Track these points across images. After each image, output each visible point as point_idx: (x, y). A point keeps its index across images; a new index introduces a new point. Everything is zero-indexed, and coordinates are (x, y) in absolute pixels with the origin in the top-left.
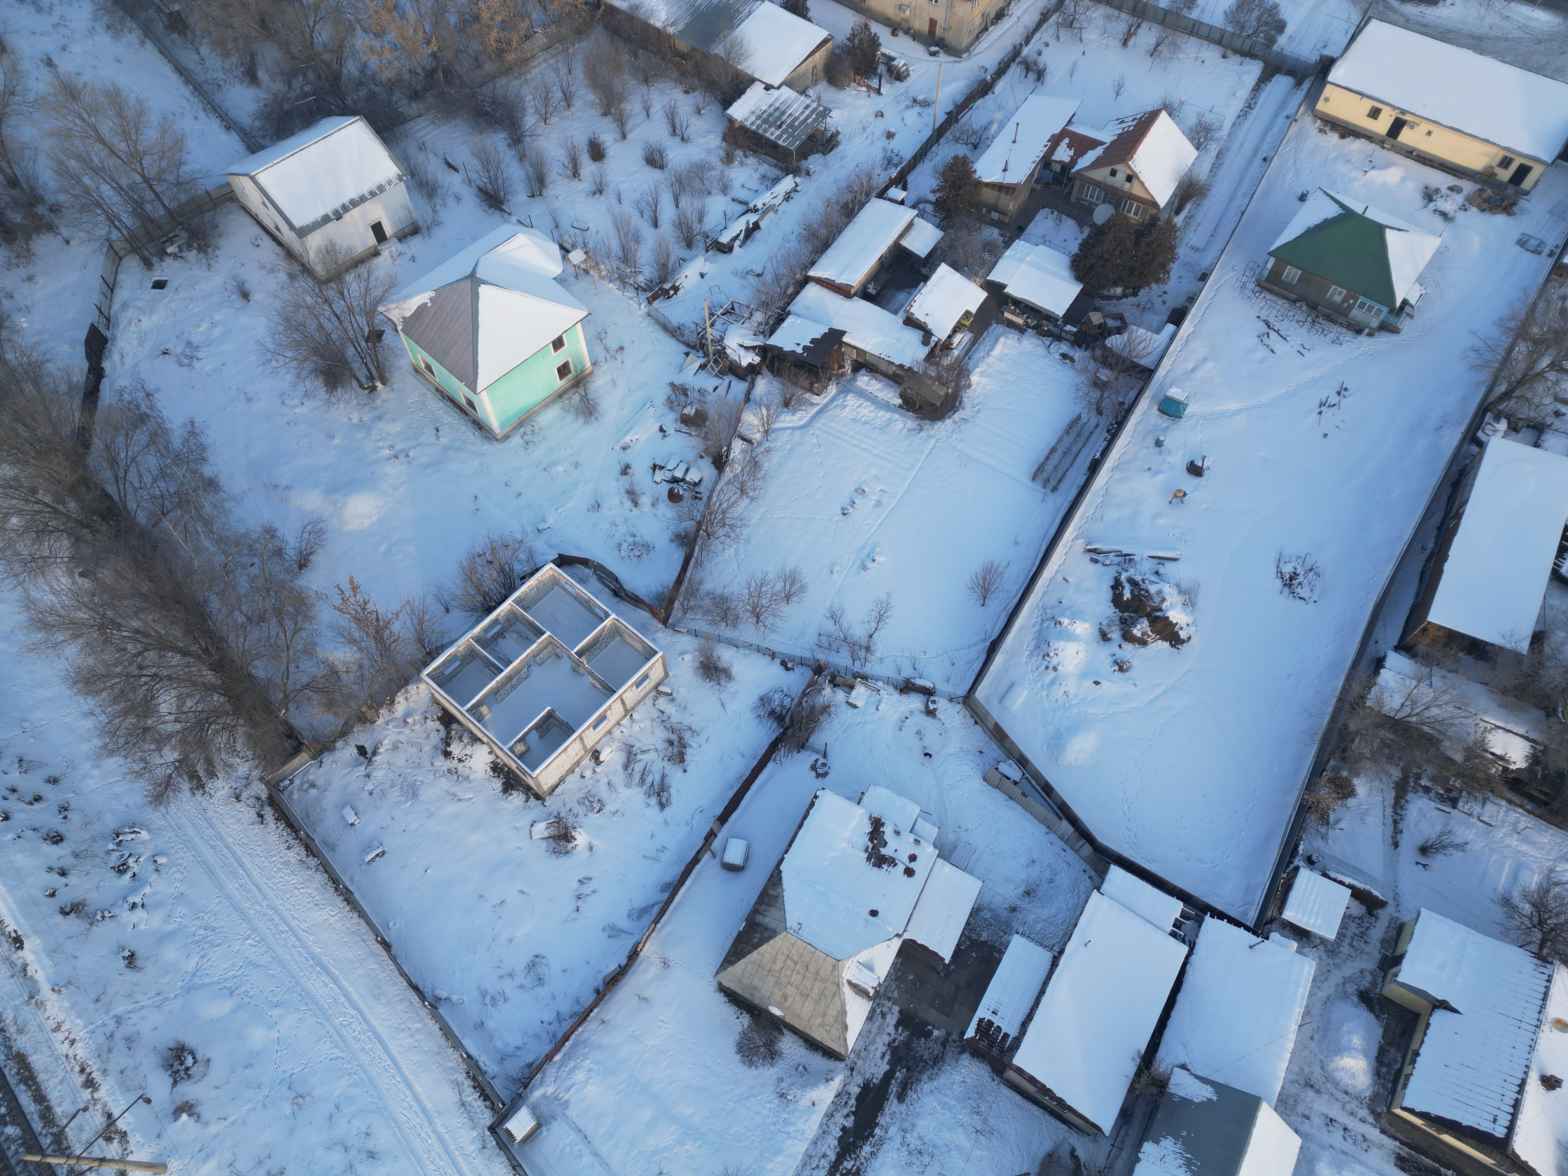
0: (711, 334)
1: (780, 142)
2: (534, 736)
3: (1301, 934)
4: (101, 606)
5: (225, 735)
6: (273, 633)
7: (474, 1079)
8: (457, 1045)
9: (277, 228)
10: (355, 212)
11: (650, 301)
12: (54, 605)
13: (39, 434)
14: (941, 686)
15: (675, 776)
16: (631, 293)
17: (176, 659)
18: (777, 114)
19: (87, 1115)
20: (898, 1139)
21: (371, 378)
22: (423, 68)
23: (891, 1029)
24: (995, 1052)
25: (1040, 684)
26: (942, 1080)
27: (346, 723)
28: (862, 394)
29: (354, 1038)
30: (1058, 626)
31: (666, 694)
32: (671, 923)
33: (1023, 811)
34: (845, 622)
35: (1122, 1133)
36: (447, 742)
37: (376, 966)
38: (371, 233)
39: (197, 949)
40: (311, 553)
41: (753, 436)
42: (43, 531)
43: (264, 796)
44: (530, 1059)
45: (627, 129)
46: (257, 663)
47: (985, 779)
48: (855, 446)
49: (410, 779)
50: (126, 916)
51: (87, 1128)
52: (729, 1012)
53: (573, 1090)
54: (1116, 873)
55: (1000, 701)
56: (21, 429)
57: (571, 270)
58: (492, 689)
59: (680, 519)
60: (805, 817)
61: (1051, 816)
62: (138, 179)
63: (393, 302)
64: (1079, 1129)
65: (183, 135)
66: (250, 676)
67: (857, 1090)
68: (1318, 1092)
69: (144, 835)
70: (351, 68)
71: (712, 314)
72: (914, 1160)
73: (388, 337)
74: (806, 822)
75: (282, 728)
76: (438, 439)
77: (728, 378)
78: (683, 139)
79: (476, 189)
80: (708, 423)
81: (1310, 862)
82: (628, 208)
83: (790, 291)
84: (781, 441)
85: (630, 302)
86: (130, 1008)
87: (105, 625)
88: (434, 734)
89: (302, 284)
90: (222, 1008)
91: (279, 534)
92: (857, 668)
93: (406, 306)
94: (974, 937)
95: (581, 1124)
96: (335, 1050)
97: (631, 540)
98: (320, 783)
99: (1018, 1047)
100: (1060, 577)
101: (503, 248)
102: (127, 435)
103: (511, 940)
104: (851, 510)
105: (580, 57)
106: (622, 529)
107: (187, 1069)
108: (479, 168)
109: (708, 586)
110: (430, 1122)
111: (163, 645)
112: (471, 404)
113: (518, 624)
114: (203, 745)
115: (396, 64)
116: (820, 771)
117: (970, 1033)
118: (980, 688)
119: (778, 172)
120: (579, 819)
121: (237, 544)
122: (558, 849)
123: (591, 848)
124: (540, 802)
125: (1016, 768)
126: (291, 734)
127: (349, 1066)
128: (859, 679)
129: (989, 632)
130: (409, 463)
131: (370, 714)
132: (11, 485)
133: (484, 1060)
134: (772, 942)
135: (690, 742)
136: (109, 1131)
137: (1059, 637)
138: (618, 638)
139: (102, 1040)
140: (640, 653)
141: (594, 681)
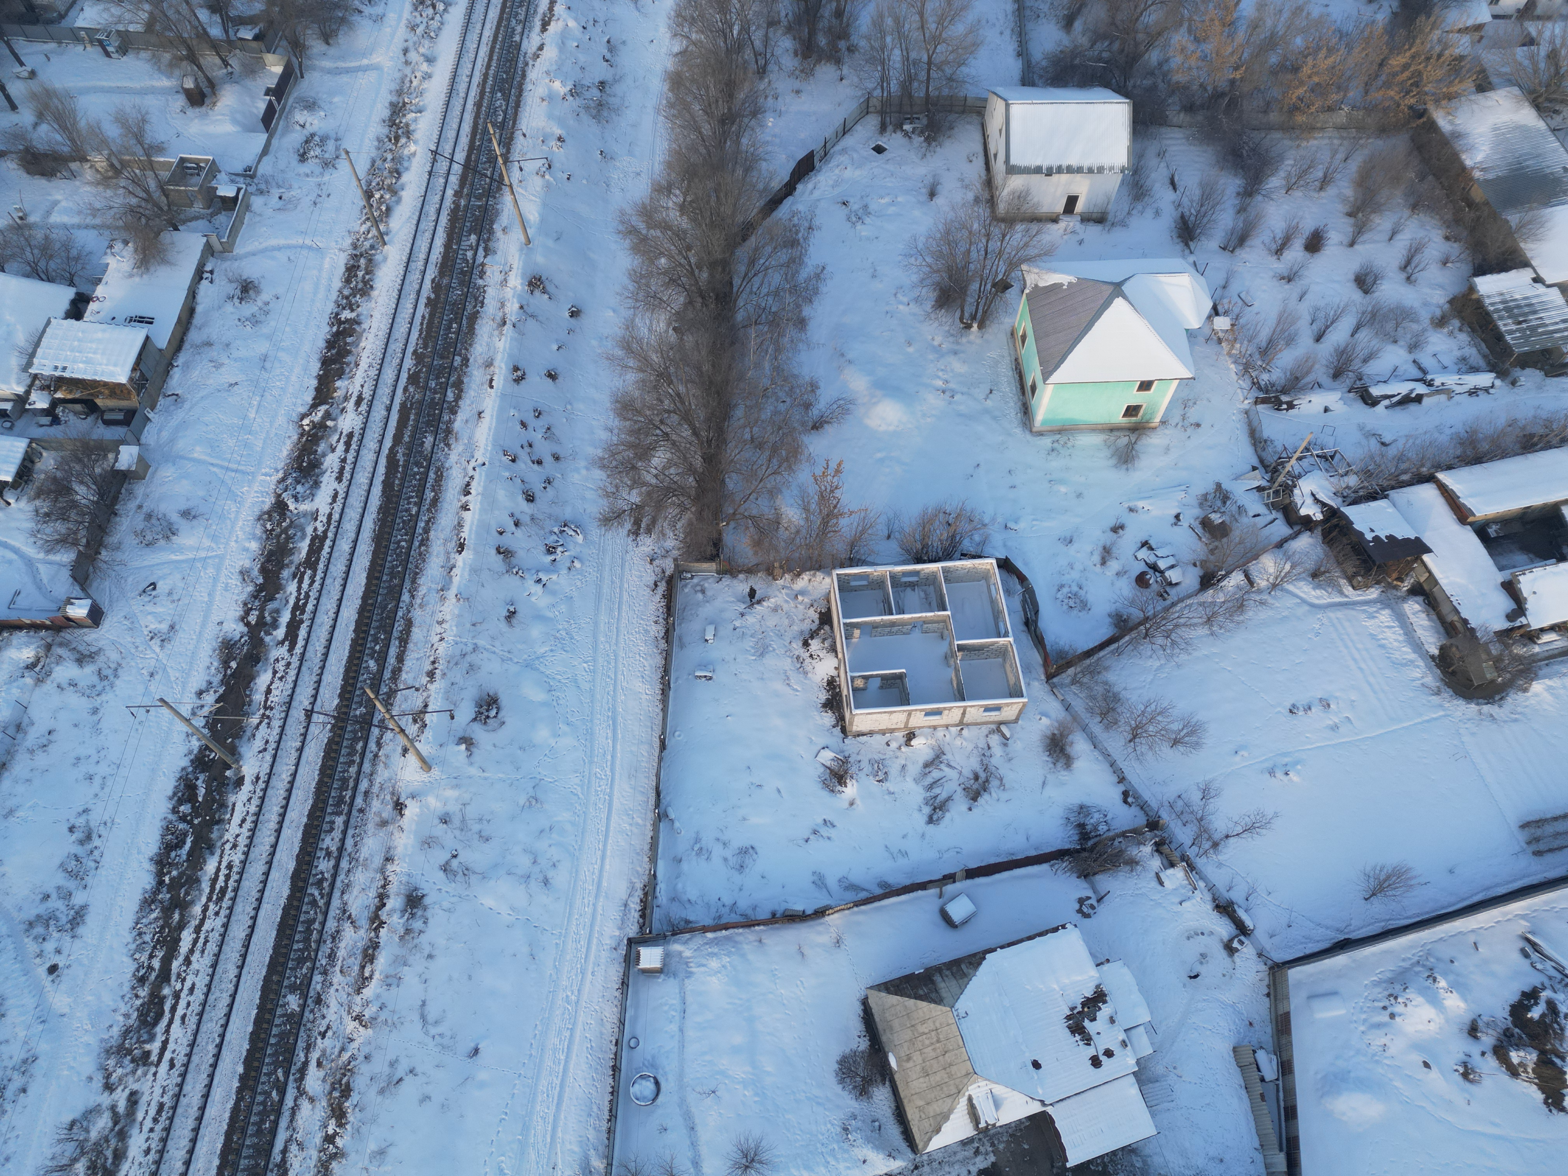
0: (1292, 465)
1: (1508, 338)
2: (877, 682)
4: (671, 360)
5: (677, 511)
6: (760, 462)
7: (646, 894)
8: (653, 859)
9: (995, 155)
10: (1064, 177)
11: (1257, 401)
12: (643, 338)
13: (722, 209)
14: (1260, 934)
15: (960, 805)
16: (1246, 384)
17: (687, 433)
18: (1526, 310)
19: (416, 694)
21: (973, 318)
22: (1215, 88)
23: (974, 1170)
25: (1364, 1016)
27: (757, 565)
28: (1402, 619)
29: (596, 791)
30: (1430, 980)
31: (1004, 736)
32: (865, 916)
33: (1249, 1110)
34: (1215, 804)
36: (813, 634)
37: (645, 754)
38: (1064, 201)
39: (553, 643)
40: (828, 422)
41: (1257, 580)
42: (674, 281)
43: (668, 573)
44: (692, 918)
45: (1361, 239)
46: (734, 475)
47: (1235, 1050)
48: (1355, 660)
49: (767, 641)
50: (530, 583)
51: (409, 702)
52: (856, 1026)
53: (702, 969)
55: (1310, 998)
56: (714, 198)
57: (1207, 331)
58: (875, 622)
59: (1132, 603)
60: (1041, 934)
61: (1273, 1139)
62: (925, 58)
63: (1038, 267)
65: (982, 42)
66: (723, 481)
69: (580, 539)
70: (1154, 57)
71: (1307, 449)
73: (1011, 293)
74: (1038, 939)
75: (715, 535)
76: (986, 399)
77: (1275, 514)
78: (1408, 278)
79: (1179, 215)
80: (1225, 540)
82: (1304, 310)
83: (1405, 477)
84: (1282, 603)
85: (1239, 391)
86: (488, 646)
87: (663, 376)
88: (808, 622)
89: (981, 211)
90: (535, 694)
91: (818, 392)
92: (1191, 853)
93: (1046, 277)
94: (1110, 1169)
95: (689, 999)
96: (579, 789)
97: (1075, 588)
98: (709, 593)
100: (1472, 938)
101: (1162, 278)
102: (775, 248)
103: (744, 819)
104: (1301, 713)
105: (1366, 152)
106: (1075, 575)
107: (488, 717)
108: (1196, 198)
109: (1111, 677)
110: (597, 897)
111: (687, 417)
112: (1034, 388)
113: (932, 588)
114: (659, 507)
115: (1195, 72)
116: (1085, 910)
118: (1298, 968)
119: (1482, 363)
120: (860, 774)
121: (785, 380)
122: (828, 782)
123: (852, 804)
124: (843, 736)
125: (1275, 1067)
126: (717, 544)
127: (579, 807)
128: (1184, 864)
129: (1352, 928)
130: (950, 404)
131: (777, 571)
132: (679, 234)
133: (662, 887)
134: (933, 1005)
135: (992, 790)
136: (419, 716)
137: (1423, 992)
138: (1000, 660)
139: (458, 653)
140: (1008, 685)
141: (954, 678)
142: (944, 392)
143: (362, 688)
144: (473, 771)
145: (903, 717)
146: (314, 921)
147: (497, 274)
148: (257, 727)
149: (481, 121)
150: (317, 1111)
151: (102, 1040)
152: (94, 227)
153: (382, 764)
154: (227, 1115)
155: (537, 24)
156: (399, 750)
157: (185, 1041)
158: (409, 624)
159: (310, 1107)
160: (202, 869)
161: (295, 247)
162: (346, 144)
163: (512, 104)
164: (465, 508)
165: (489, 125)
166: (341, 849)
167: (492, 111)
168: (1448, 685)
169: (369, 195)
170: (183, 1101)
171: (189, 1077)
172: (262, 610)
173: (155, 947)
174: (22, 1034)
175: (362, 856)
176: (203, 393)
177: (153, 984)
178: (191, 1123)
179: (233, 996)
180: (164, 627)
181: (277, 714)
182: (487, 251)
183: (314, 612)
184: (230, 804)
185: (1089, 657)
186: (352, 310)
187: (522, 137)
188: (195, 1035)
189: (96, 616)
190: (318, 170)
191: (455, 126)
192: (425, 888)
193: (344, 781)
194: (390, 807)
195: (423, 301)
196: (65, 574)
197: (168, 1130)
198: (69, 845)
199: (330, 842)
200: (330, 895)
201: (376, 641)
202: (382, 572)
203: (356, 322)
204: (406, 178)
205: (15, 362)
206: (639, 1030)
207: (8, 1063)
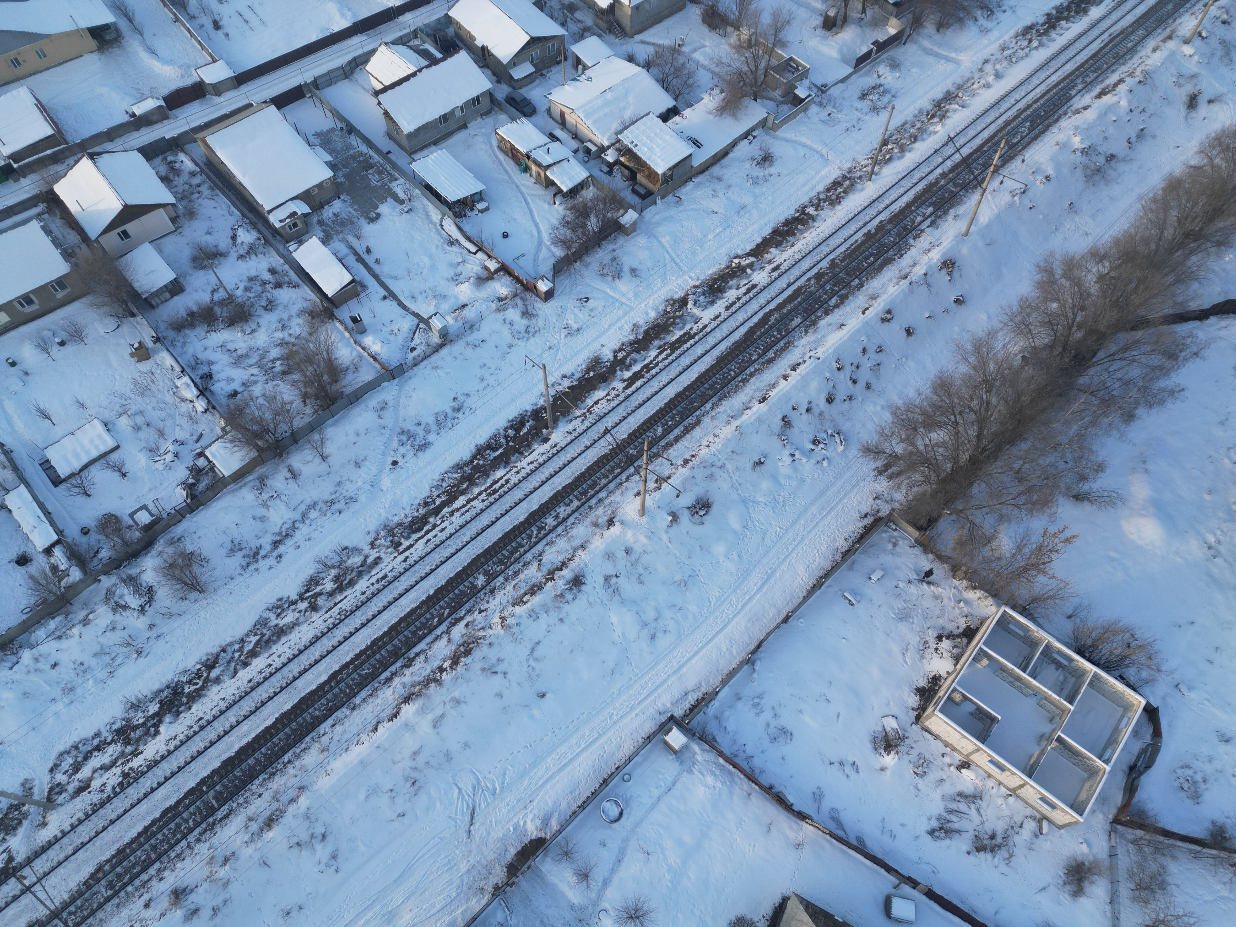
2: (972, 708)
4: (1002, 376)
5: (922, 479)
6: (1011, 490)
7: (703, 699)
8: (724, 682)
12: (995, 349)
13: (1133, 297)
15: (962, 844)
17: (973, 432)
19: (669, 466)
27: (949, 558)
29: (723, 611)
31: (1040, 829)
36: (950, 636)
37: (771, 615)
39: (770, 500)
40: (1090, 501)
42: (1051, 324)
43: (880, 514)
44: (719, 739)
46: (983, 485)
49: (913, 613)
50: (786, 452)
51: (662, 468)
53: (700, 776)
56: (1133, 285)
58: (1006, 666)
66: (971, 484)
69: (841, 448)
75: (935, 514)
86: (730, 471)
87: (988, 384)
88: (954, 625)
90: (734, 521)
91: (1100, 474)
95: (678, 785)
96: (715, 600)
97: (1198, 778)
98: (898, 549)
102: (1153, 350)
103: (801, 712)
106: (1208, 768)
107: (697, 513)
109: (1173, 867)
110: (674, 672)
111: (981, 422)
113: (1074, 679)
114: (912, 467)
120: (905, 756)
121: (1081, 448)
122: (878, 741)
123: (882, 769)
124: (914, 720)
126: (932, 521)
127: (705, 611)
130: (1207, 560)
131: (960, 573)
132: (1084, 295)
133: (716, 704)
135: (998, 856)
136: (661, 480)
138: (1085, 775)
139: (711, 461)
140: (1076, 798)
141: (1035, 756)
142: (1210, 548)
143: (644, 440)
144: (664, 537)
145: (971, 748)
146: (523, 546)
147: (927, 243)
148: (576, 418)
149: (1000, 135)
150: (447, 649)
151: (387, 518)
152: (713, 72)
153: (620, 491)
154: (408, 610)
155: (1098, 90)
156: (636, 491)
157: (420, 553)
158: (698, 423)
159: (446, 643)
160: (494, 471)
161: (814, 150)
162: (897, 103)
163: (1032, 135)
164: (785, 378)
165: (1004, 141)
166: (565, 520)
167: (1014, 132)
169: (885, 143)
170: (396, 583)
171: (408, 573)
172: (628, 354)
173: (444, 492)
174: (360, 484)
175: (572, 533)
176: (693, 207)
177: (429, 510)
178: (390, 598)
179: (458, 551)
180: (575, 326)
181: (591, 418)
182: (933, 224)
183: (653, 377)
184: (533, 448)
185: (1166, 836)
186: (816, 210)
187: (1020, 161)
188: (427, 554)
189: (549, 295)
190: (866, 109)
191: (979, 129)
192: (589, 580)
193: (595, 484)
194: (606, 518)
195: (865, 230)
196: (552, 261)
197: (379, 591)
198: (447, 406)
199: (562, 511)
200: (541, 539)
201: (672, 418)
202: (707, 381)
203: (813, 218)
204: (917, 145)
205: (615, 126)
206: (636, 774)
207: (344, 492)
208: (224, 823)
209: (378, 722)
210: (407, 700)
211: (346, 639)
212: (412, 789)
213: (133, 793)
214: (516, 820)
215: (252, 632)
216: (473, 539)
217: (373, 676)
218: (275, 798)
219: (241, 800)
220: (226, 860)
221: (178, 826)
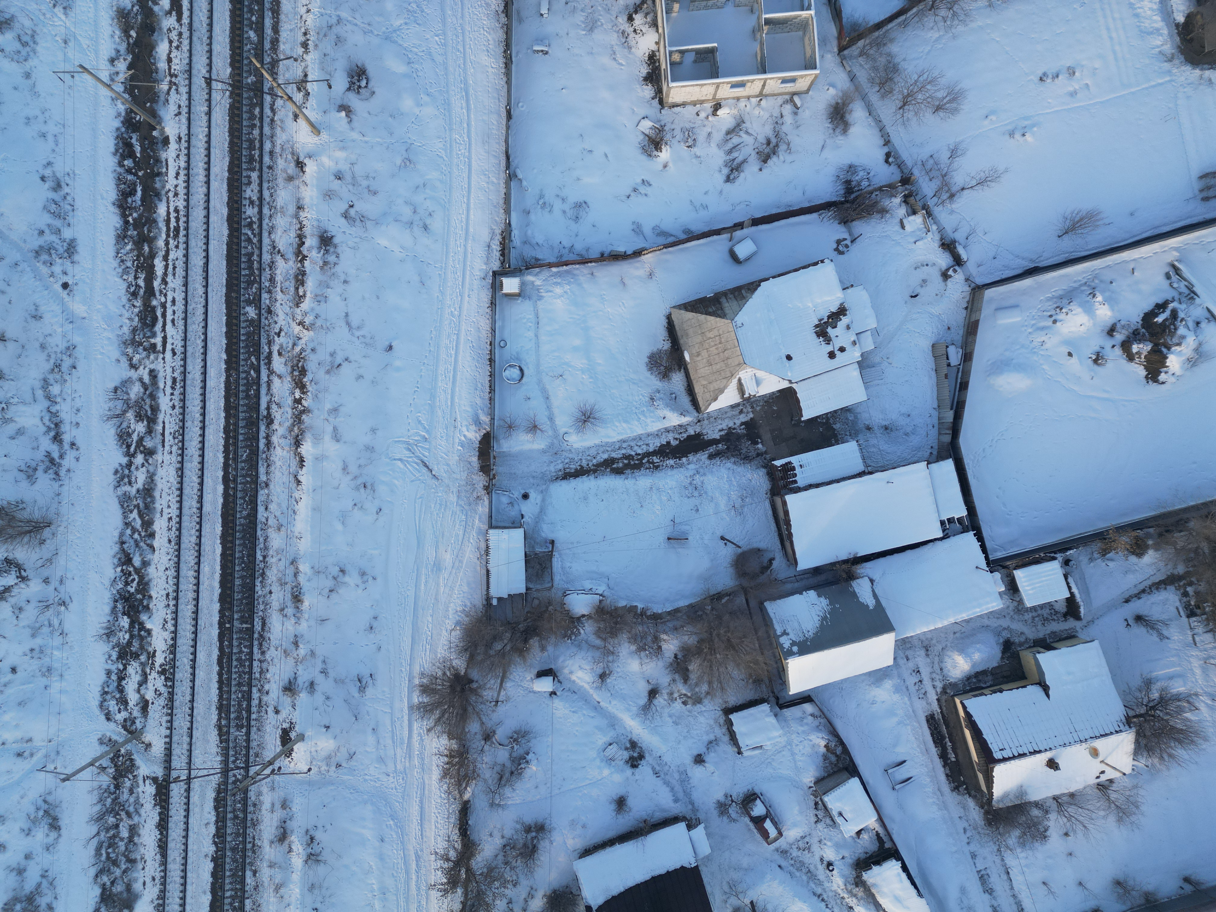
2: (691, 57)
3: (1012, 587)
7: (504, 238)
8: (507, 211)
14: (971, 267)
15: (752, 167)
19: (295, 64)
20: (691, 473)
23: (738, 422)
24: (781, 483)
25: (1033, 322)
26: (740, 469)
29: (457, 154)
30: (1091, 296)
31: (795, 105)
32: (673, 255)
33: (935, 384)
34: (959, 162)
35: (806, 576)
36: (637, 9)
37: (495, 123)
39: (406, 16)
44: (540, 256)
47: (933, 346)
49: (596, 15)
51: (291, 71)
52: (661, 333)
53: (550, 294)
54: (948, 465)
55: (997, 309)
60: (804, 267)
61: (948, 403)
64: (786, 554)
67: (692, 433)
68: (927, 655)
72: (690, 489)
74: (802, 271)
81: (1066, 562)
86: (350, 19)
90: (398, 67)
92: (931, 203)
94: (831, 421)
95: (541, 314)
96: (443, 152)
99: (795, 493)
100: (1131, 266)
103: (578, 179)
104: (1049, 80)
107: (360, 87)
109: (894, 48)
110: (466, 240)
116: (841, 248)
117: (778, 463)
118: (993, 289)
120: (673, 141)
122: (646, 148)
123: (665, 166)
124: (659, 107)
125: (960, 357)
127: (444, 168)
128: (924, 212)
129: (1042, 259)
133: (515, 233)
134: (718, 319)
135: (780, 153)
136: (302, 84)
137: (1082, 305)
138: (801, 33)
139: (325, 25)
140: (805, 58)
141: (759, 52)
143: (249, 58)
144: (355, 135)
145: (712, 89)
146: (253, 254)
148: (168, 93)
150: (285, 384)
151: (118, 336)
153: (279, 128)
156: (291, 116)
157: (179, 336)
159: (280, 381)
160: (155, 212)
166: (261, 198)
168: (1182, 51)
170: (189, 376)
171: (189, 361)
173: (136, 271)
174: (59, 330)
175: (279, 204)
177: (143, 297)
178: (198, 391)
179: (206, 306)
181: (181, 80)
184: (164, 160)
185: (879, 29)
188: (185, 333)
192: (332, 231)
193: (251, 142)
194: (293, 165)
197: (184, 394)
198: (44, 192)
199: (251, 192)
200: (260, 234)
201: (251, 12)
206: (506, 336)
207: (55, 349)
208: (267, 629)
209: (295, 476)
210: (297, 443)
211: (202, 449)
212: (368, 491)
213: (183, 674)
214: (457, 441)
215: (126, 512)
216: (206, 286)
217: (254, 453)
218: (282, 584)
219: (262, 607)
220: (296, 644)
221: (239, 660)
